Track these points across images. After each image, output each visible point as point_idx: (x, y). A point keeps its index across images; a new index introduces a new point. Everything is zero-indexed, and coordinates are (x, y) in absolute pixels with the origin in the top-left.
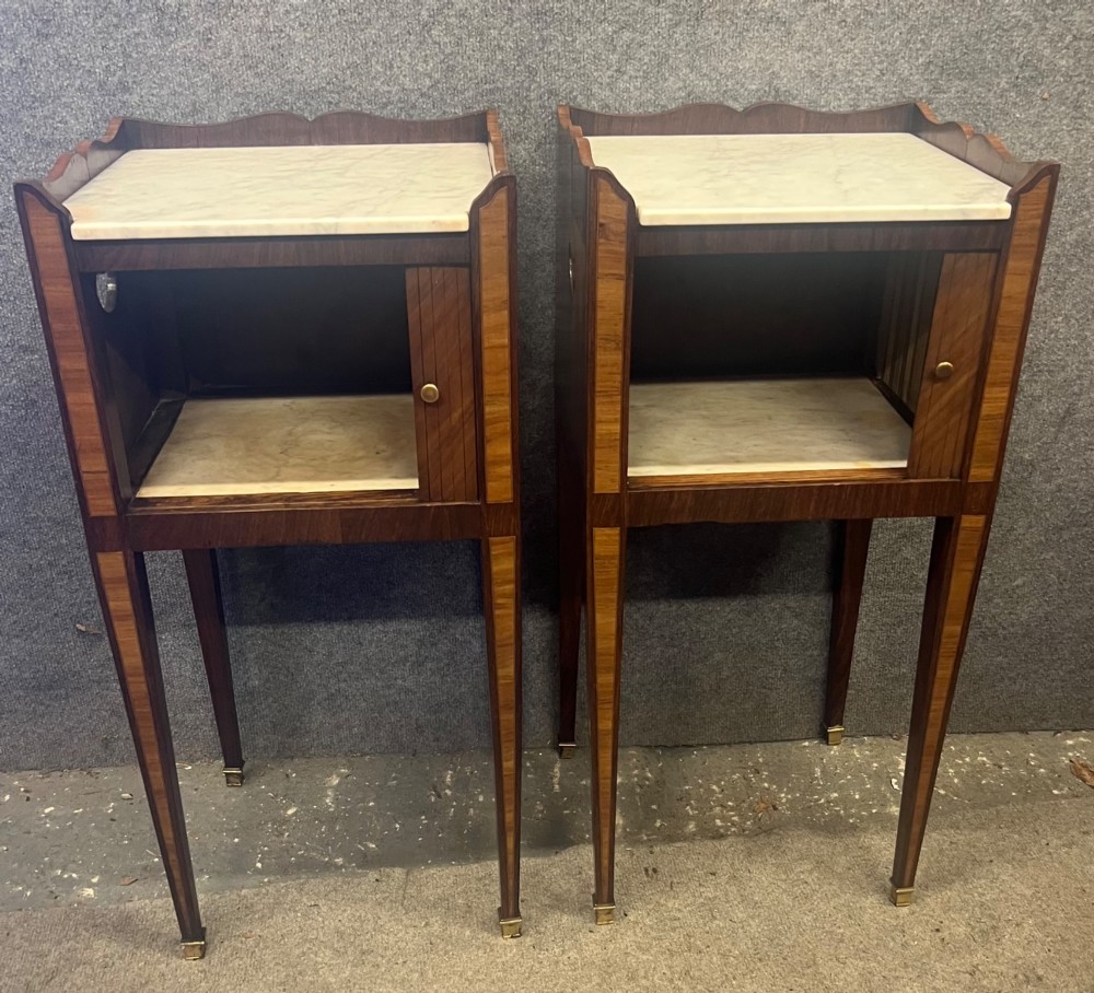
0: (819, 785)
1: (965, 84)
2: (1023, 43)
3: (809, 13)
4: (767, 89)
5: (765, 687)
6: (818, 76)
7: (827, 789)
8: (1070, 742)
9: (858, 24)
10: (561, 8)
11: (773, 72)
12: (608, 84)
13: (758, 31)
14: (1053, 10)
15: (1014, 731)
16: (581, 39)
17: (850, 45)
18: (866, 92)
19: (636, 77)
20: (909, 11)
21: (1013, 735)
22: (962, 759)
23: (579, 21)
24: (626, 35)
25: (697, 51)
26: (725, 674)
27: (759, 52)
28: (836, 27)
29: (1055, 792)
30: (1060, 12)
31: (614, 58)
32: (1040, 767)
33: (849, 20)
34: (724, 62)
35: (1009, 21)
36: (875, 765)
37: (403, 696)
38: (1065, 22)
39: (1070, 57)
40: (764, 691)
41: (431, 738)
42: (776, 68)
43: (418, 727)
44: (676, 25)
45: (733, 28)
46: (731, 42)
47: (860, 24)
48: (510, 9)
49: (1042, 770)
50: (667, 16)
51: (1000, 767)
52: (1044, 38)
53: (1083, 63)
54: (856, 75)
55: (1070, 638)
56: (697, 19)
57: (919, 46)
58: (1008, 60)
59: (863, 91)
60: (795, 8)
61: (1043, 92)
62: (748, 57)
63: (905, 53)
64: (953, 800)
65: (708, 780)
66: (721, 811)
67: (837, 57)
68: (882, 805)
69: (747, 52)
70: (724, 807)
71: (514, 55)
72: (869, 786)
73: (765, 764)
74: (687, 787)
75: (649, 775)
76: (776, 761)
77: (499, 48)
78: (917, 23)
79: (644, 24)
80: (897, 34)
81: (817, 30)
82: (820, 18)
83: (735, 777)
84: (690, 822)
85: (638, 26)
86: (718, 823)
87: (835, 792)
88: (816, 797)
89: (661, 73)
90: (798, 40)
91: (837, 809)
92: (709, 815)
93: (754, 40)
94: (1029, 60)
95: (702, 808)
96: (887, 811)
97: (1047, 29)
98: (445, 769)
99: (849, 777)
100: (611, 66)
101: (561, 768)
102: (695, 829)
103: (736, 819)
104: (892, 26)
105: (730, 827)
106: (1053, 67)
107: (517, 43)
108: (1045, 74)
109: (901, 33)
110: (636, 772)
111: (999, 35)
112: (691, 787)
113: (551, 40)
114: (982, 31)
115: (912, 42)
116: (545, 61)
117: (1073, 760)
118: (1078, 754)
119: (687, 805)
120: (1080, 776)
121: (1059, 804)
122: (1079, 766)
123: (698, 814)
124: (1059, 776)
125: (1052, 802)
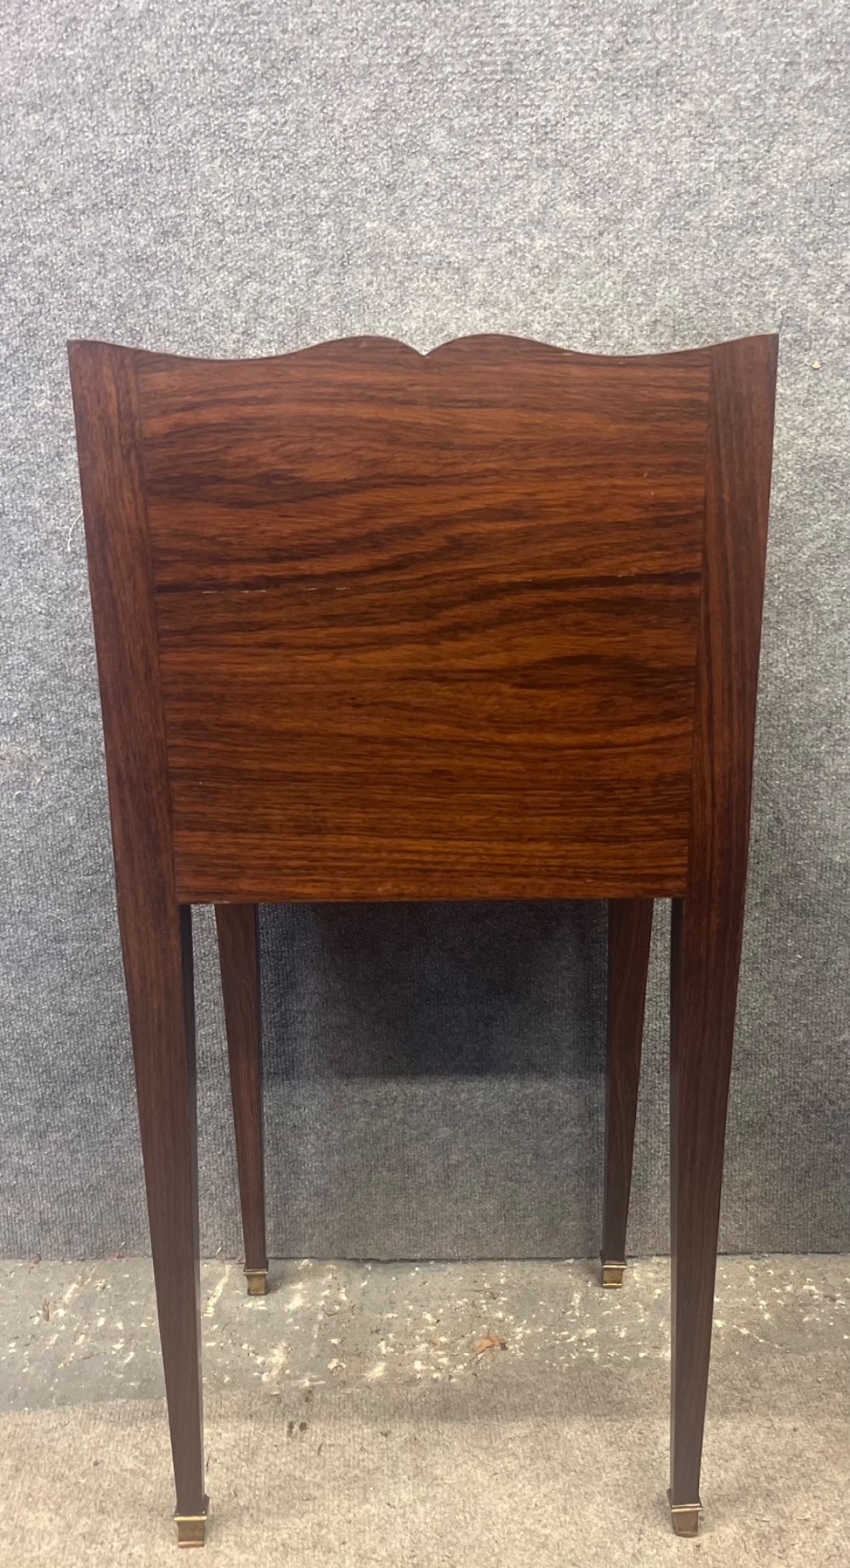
0: (573, 1316)
2: (779, 294)
3: (489, 255)
7: (581, 1322)
9: (555, 270)
10: (166, 253)
13: (424, 280)
14: (815, 252)
16: (197, 292)
17: (546, 298)
19: (270, 342)
20: (621, 255)
22: (782, 1287)
23: (190, 269)
24: (253, 287)
25: (346, 307)
26: (454, 1158)
27: (428, 309)
28: (527, 275)
30: (824, 253)
31: (239, 316)
33: (543, 266)
34: (383, 321)
35: (756, 266)
36: (658, 1291)
37: (20, 1178)
38: (833, 266)
39: (844, 313)
40: (510, 1184)
41: (61, 1239)
43: (43, 1223)
44: (317, 272)
45: (390, 276)
46: (390, 296)
47: (558, 270)
48: (102, 255)
50: (304, 262)
51: (833, 1300)
52: (805, 288)
56: (342, 265)
57: (640, 300)
58: (760, 316)
60: (471, 249)
61: (812, 359)
62: (415, 315)
63: (622, 309)
64: (758, 1342)
65: (422, 1306)
66: (427, 1350)
67: (531, 314)
68: (655, 1347)
69: (412, 308)
70: (433, 1343)
71: (112, 315)
72: (642, 1320)
73: (508, 1286)
74: (390, 1316)
75: (343, 1297)
76: (523, 1282)
77: (92, 306)
78: (634, 270)
79: (275, 272)
80: (609, 284)
81: (502, 279)
82: (505, 263)
83: (460, 1303)
84: (379, 1363)
85: (267, 274)
86: (418, 1365)
87: (594, 1326)
88: (566, 1333)
89: (301, 336)
90: (478, 292)
91: (591, 1350)
92: (409, 1355)
93: (420, 292)
94: (788, 318)
95: (401, 1344)
96: (661, 1356)
97: (809, 276)
98: (70, 1283)
99: (619, 1307)
100: (236, 328)
101: (226, 1285)
102: (381, 1374)
103: (445, 1361)
104: (602, 274)
105: (433, 1371)
106: (822, 326)
107: (113, 299)
108: (813, 336)
109: (614, 283)
110: (327, 1293)
111: (746, 285)
112: (396, 1316)
113: (157, 294)
114: (723, 279)
115: (630, 294)
116: (151, 321)
119: (382, 1340)
123: (393, 1353)
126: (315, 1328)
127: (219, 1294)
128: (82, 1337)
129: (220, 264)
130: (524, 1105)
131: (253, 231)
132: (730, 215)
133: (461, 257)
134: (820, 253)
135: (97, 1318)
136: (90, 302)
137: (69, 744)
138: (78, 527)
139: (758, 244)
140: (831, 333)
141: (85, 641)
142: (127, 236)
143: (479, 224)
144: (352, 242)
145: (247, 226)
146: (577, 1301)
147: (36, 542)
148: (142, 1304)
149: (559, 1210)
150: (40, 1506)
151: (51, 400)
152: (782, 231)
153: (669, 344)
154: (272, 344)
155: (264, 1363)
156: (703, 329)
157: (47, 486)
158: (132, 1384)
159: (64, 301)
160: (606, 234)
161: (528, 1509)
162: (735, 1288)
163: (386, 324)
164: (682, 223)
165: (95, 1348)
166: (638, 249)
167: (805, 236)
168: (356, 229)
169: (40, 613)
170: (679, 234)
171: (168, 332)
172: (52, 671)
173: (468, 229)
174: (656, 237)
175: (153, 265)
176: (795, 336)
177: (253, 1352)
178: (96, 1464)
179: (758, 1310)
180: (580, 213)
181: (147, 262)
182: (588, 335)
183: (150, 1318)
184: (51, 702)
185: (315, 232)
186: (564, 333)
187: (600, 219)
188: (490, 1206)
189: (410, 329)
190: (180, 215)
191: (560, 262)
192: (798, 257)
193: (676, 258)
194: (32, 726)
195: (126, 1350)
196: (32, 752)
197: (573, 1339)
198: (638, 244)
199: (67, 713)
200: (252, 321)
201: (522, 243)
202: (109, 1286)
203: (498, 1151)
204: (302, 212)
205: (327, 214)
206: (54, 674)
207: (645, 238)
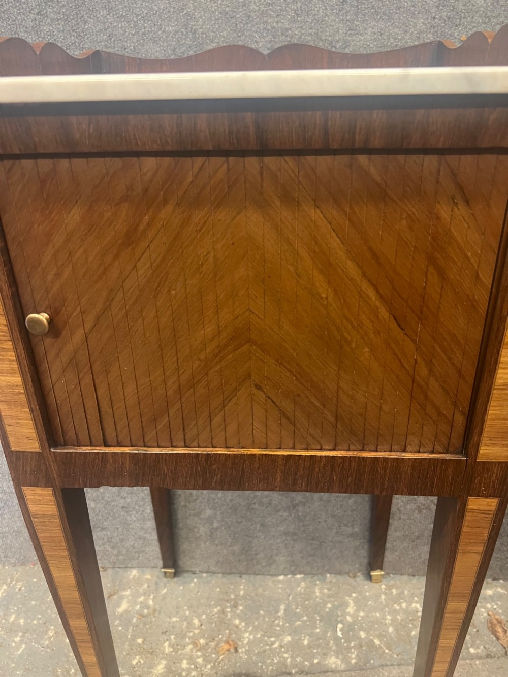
0: (278, 625)
1: (381, 25)
4: (183, 30)
5: (248, 536)
6: (232, 18)
7: (283, 630)
8: (489, 592)
11: (188, 14)
12: (33, 27)
18: (283, 34)
19: (58, 20)
22: (400, 604)
26: (215, 525)
29: (472, 650)
36: (329, 605)
54: (271, 16)
59: (280, 33)
64: (384, 652)
65: (194, 612)
66: (192, 650)
68: (324, 654)
70: (195, 644)
72: (318, 630)
73: (244, 597)
74: (175, 619)
75: (151, 603)
76: (253, 594)
83: (216, 610)
84: (162, 661)
86: (185, 664)
87: (290, 635)
88: (273, 639)
89: (80, 16)
91: (286, 655)
92: (181, 654)
95: (177, 645)
96: (327, 663)
98: (3, 584)
99: (305, 618)
100: (32, 10)
102: (162, 671)
103: (200, 660)
105: (192, 670)
106: (470, 7)
108: (463, 15)
110: (142, 599)
112: (178, 619)
117: (490, 613)
118: (495, 607)
119: (167, 640)
120: (494, 633)
121: (473, 665)
122: (495, 622)
123: (171, 652)
124: (478, 631)
125: (468, 661)
126: (131, 628)
130: (255, 501)
135: (11, 614)
140: (476, 12)
146: (282, 612)
148: (38, 604)
149: (276, 551)
154: (60, 21)
156: (379, 8)
158: (18, 673)
162: (373, 604)
163: (141, 5)
165: (4, 640)
176: (449, 14)
179: (386, 624)
183: (40, 616)
186: (274, 11)
188: (236, 548)
189: (159, 9)
195: (21, 642)
202: (23, 588)
203: (241, 522)
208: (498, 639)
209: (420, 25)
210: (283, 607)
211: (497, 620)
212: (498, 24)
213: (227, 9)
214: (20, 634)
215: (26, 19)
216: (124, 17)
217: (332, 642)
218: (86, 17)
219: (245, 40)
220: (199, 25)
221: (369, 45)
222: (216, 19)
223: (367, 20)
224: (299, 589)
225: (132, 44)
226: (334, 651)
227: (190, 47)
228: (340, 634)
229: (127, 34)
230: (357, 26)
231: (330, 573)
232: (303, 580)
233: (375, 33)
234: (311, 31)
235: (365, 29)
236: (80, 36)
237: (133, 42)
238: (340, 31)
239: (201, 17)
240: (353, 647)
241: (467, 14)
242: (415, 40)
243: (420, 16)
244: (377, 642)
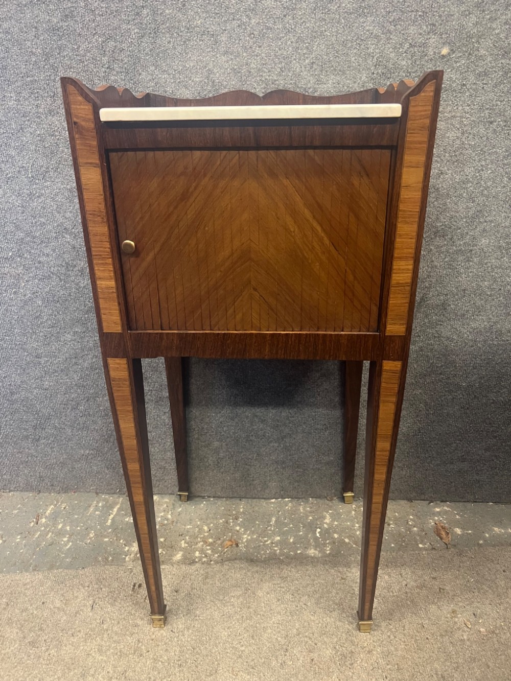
0: (270, 530)
1: (338, 78)
2: (375, 48)
3: (228, 28)
4: (206, 81)
5: (247, 464)
6: (239, 72)
7: (274, 533)
8: (438, 510)
10: (67, 26)
11: (209, 70)
13: (196, 41)
14: (395, 26)
15: (403, 499)
17: (258, 50)
18: (273, 83)
20: (295, 27)
21: (403, 502)
23: (79, 35)
24: (111, 44)
25: (158, 55)
26: (221, 455)
27: (198, 56)
28: (248, 38)
29: (421, 546)
30: (399, 27)
31: (105, 59)
32: (414, 527)
33: (255, 33)
34: (177, 62)
35: (364, 33)
36: (311, 518)
37: (30, 458)
38: (403, 34)
39: (408, 59)
40: (246, 466)
41: (49, 484)
42: (211, 66)
43: (40, 477)
44: (142, 37)
45: (180, 39)
46: (179, 49)
47: (263, 36)
48: (36, 27)
49: (415, 529)
50: (136, 31)
51: (389, 524)
52: (390, 46)
53: (418, 63)
54: (265, 72)
55: (436, 444)
56: (155, 32)
57: (305, 51)
58: (366, 61)
60: (219, 24)
62: (192, 59)
63: (296, 56)
64: (352, 547)
65: (204, 522)
66: (203, 545)
67: (250, 59)
68: (306, 548)
69: (190, 55)
70: (205, 542)
71: (42, 58)
72: (301, 533)
73: (243, 513)
74: (189, 527)
75: (169, 516)
76: (251, 511)
77: (32, 53)
78: (302, 35)
79: (122, 36)
80: (289, 43)
81: (235, 40)
82: (236, 32)
83: (221, 521)
84: (180, 552)
85: (118, 37)
86: (197, 554)
87: (279, 536)
88: (266, 539)
89: (136, 70)
90: (223, 47)
91: (276, 548)
92: (194, 548)
93: (194, 47)
94: (380, 61)
95: (191, 542)
96: (307, 552)
97: (391, 39)
98: (51, 505)
99: (292, 526)
100: (104, 65)
101: (119, 508)
102: (180, 558)
103: (209, 552)
104: (285, 38)
105: (203, 557)
107: (43, 50)
108: (392, 71)
109: (292, 42)
110: (162, 514)
111: (359, 44)
112: (191, 527)
113: (64, 48)
114: (347, 40)
115: (300, 48)
116: (62, 61)
117: (437, 523)
118: (441, 519)
119: (183, 539)
120: (439, 535)
121: (421, 554)
122: (440, 528)
123: (187, 547)
124: (426, 534)
125: (416, 552)
127: (114, 513)
128: (50, 534)
129: (94, 32)
130: (252, 433)
131: (109, 15)
132: (351, 6)
133: (214, 28)
134: (397, 27)
135: (59, 523)
136: (32, 52)
137: (36, 268)
138: (34, 164)
139: (365, 22)
140: (401, 69)
141: (41, 220)
142: (48, 17)
143: (223, 11)
144: (159, 21)
145: (107, 12)
146: (273, 522)
147: (14, 171)
148: (80, 517)
149: (268, 478)
150: (14, 625)
151: (16, 101)
152: (378, 15)
153: (319, 75)
154: (122, 74)
155: (128, 551)
157: (17, 144)
158: (67, 560)
159: (19, 51)
160: (287, 16)
161: (236, 636)
162: (345, 517)
164: (327, 10)
165: (55, 540)
166: (304, 24)
167: (389, 18)
168: (161, 13)
169: (19, 206)
170: (325, 16)
171: (71, 67)
172: (27, 234)
173: (217, 14)
174: (313, 18)
175: (61, 32)
176: (383, 71)
177: (125, 544)
178: (43, 603)
179: (354, 529)
180: (274, 5)
181: (58, 31)
182: (279, 70)
183: (82, 525)
184: (27, 248)
185: (141, 15)
187: (284, 8)
188: (237, 475)
190: (73, 7)
191: (264, 31)
192: (386, 28)
193: (323, 29)
194: (19, 259)
195: (68, 541)
196: (20, 271)
197: (269, 542)
198: (304, 22)
199: (34, 254)
200: (112, 62)
201: (245, 21)
202: (67, 507)
203: (242, 452)
204: (134, 4)
205: (146, 5)
206: (28, 235)
207: (307, 18)
208: (441, 539)
209: (364, 78)
210: (274, 519)
211: (442, 527)
212: (416, 77)
213: (235, 67)
214: (68, 536)
215: (99, 71)
216: (166, 71)
217: (312, 540)
218: (140, 71)
219: (247, 87)
220: (216, 77)
221: (330, 91)
222: (228, 74)
223: (328, 75)
224: (287, 507)
225: (171, 89)
226: (313, 546)
227: (210, 91)
228: (318, 535)
229: (168, 82)
230: (322, 78)
231: (312, 498)
232: (290, 501)
233: (334, 83)
234: (291, 81)
235: (328, 81)
236: (135, 83)
237: (172, 88)
238: (311, 82)
239: (218, 72)
240: (328, 543)
241: (395, 71)
242: (361, 88)
243: (364, 72)
244: (347, 540)
